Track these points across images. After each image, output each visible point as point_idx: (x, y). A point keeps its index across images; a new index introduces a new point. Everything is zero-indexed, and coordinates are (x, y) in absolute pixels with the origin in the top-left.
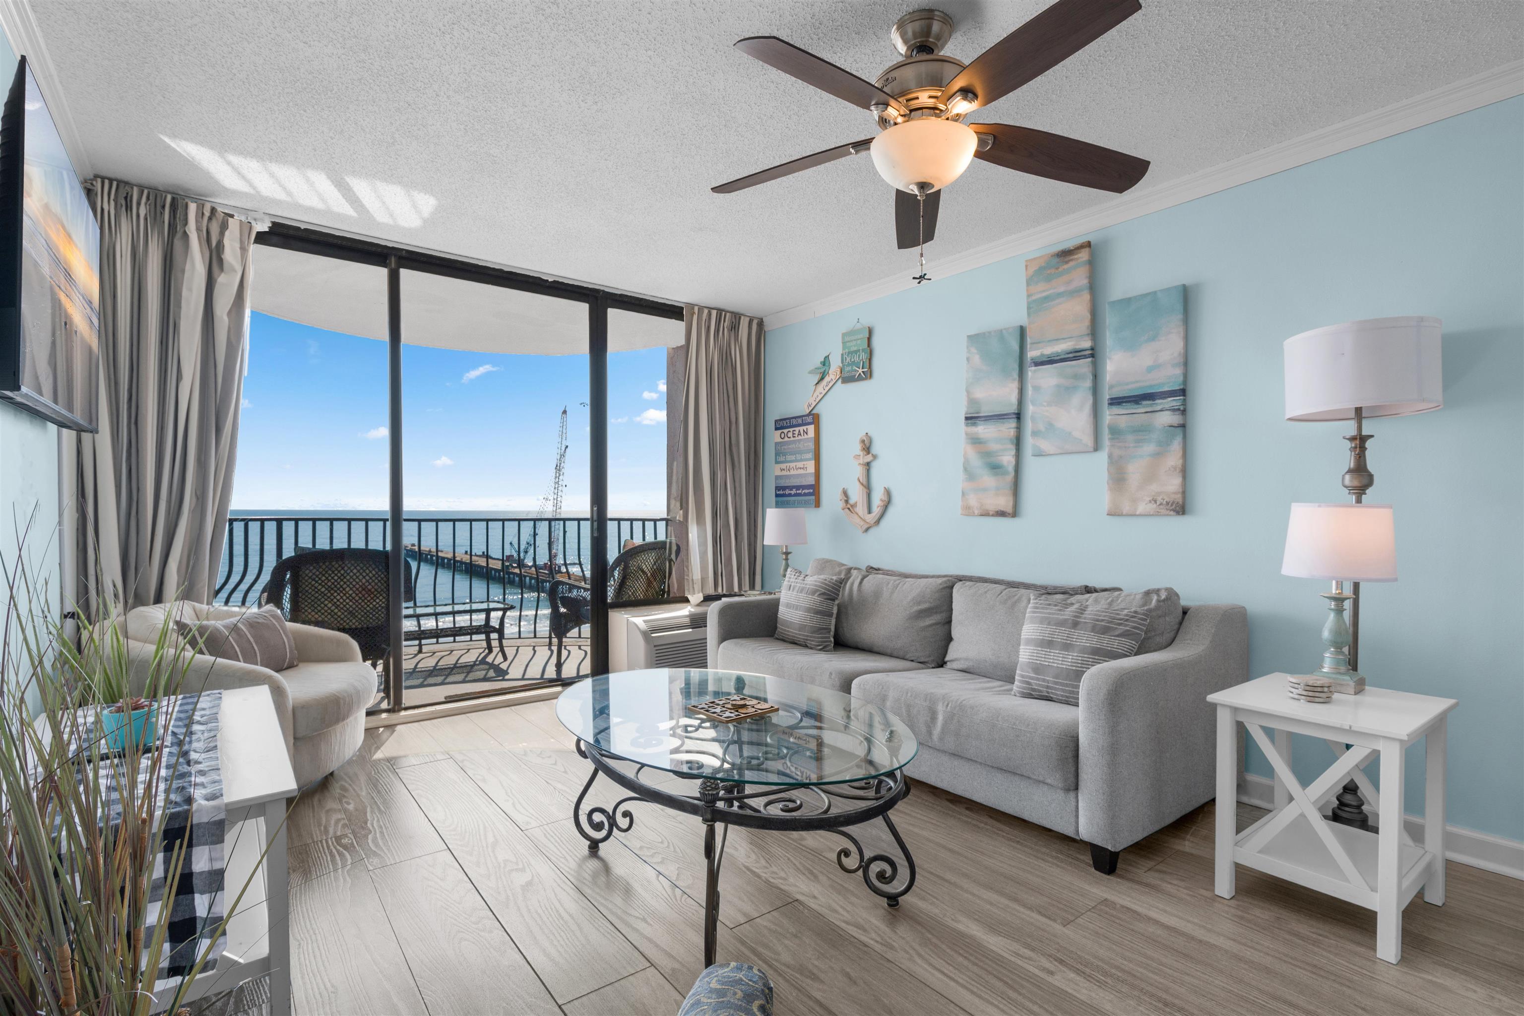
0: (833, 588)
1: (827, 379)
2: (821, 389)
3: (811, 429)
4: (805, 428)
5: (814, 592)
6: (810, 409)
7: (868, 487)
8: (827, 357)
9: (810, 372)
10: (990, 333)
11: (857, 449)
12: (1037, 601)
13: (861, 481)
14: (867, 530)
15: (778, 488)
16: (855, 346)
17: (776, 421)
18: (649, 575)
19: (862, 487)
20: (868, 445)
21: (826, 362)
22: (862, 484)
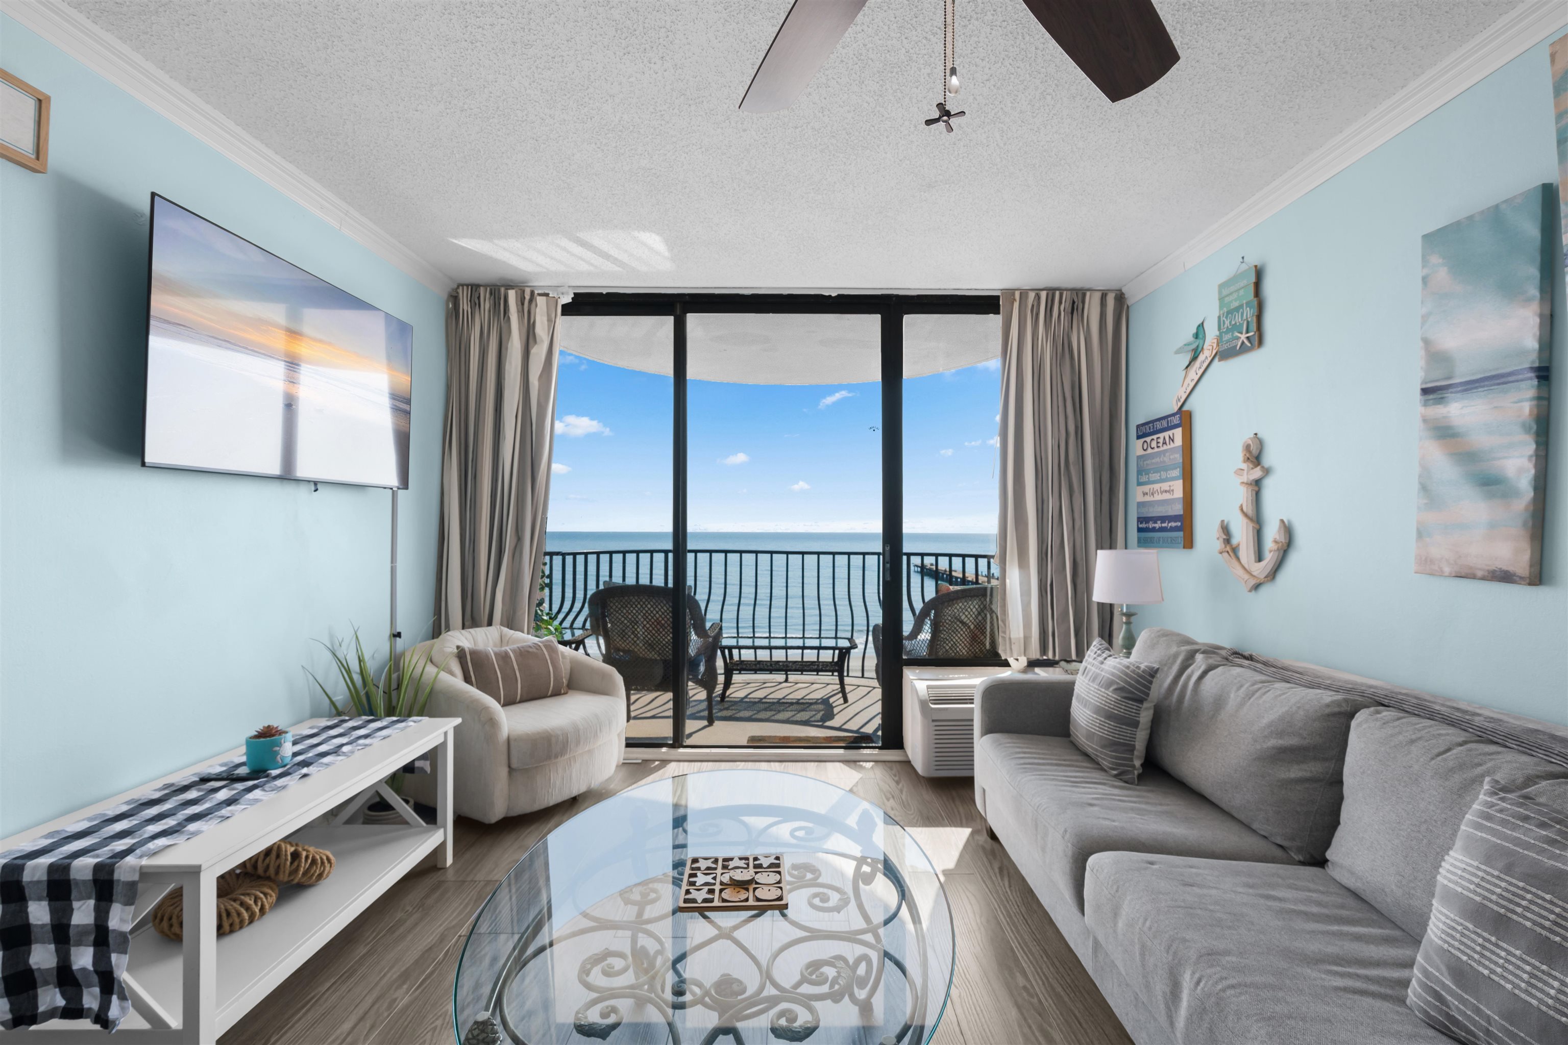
0: (1138, 682)
1: (1201, 357)
2: (1193, 375)
3: (1178, 433)
4: (1170, 433)
5: (1109, 684)
6: (1180, 404)
7: (1257, 520)
8: (1202, 325)
9: (1178, 352)
10: (1470, 218)
11: (1237, 459)
12: (1493, 800)
13: (1245, 509)
14: (1257, 587)
15: (1140, 520)
16: (1236, 300)
17: (1138, 426)
18: (972, 627)
19: (1245, 520)
20: (1255, 451)
21: (1200, 332)
22: (1246, 515)
